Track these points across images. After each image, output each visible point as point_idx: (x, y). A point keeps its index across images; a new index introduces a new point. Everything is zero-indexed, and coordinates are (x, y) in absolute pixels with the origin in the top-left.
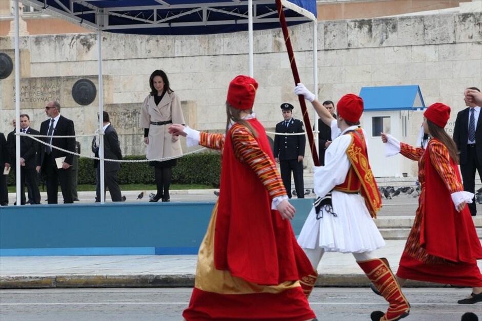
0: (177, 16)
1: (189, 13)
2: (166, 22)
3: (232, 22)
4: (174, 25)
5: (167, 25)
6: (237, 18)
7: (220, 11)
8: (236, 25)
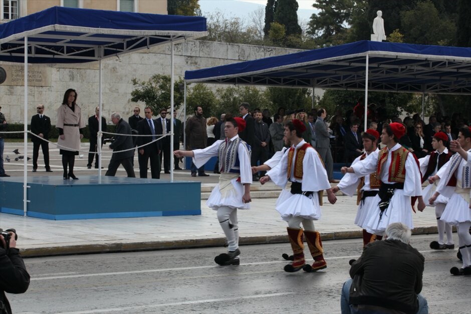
0: (15, 49)
2: (8, 52)
3: (51, 56)
4: (14, 54)
5: (8, 54)
6: (54, 54)
7: (43, 48)
8: (53, 58)
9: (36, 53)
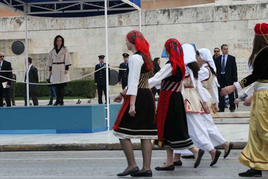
0: (67, 7)
1: (73, 5)
2: (61, 10)
3: (96, 10)
4: (65, 12)
6: (99, 8)
7: (90, 4)
8: (98, 12)
9: (84, 9)
